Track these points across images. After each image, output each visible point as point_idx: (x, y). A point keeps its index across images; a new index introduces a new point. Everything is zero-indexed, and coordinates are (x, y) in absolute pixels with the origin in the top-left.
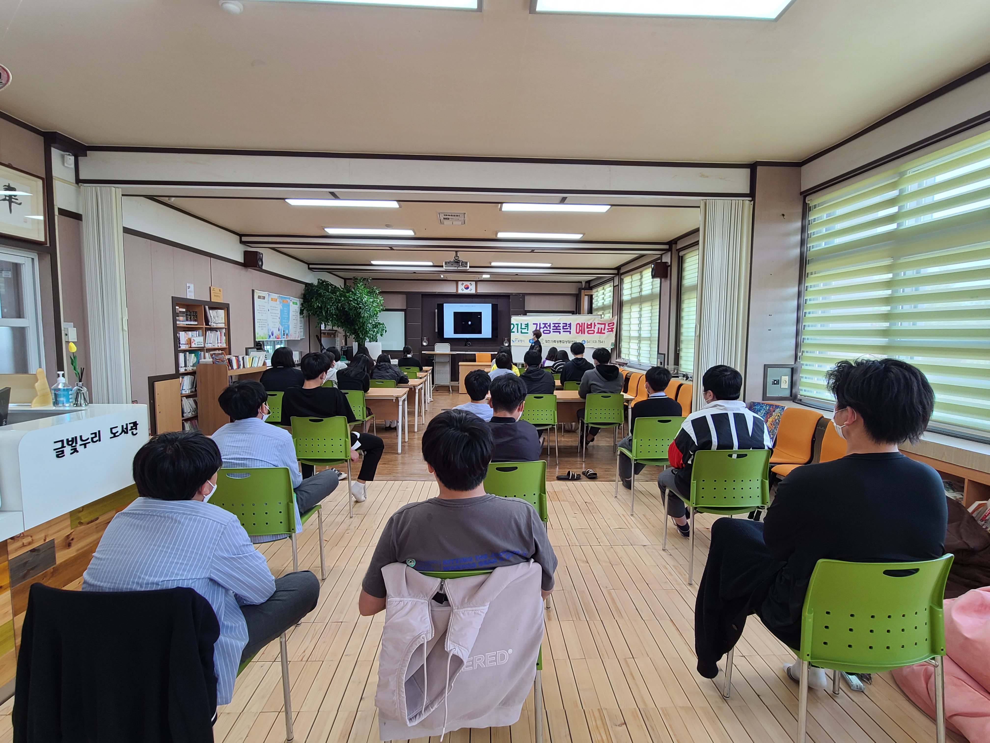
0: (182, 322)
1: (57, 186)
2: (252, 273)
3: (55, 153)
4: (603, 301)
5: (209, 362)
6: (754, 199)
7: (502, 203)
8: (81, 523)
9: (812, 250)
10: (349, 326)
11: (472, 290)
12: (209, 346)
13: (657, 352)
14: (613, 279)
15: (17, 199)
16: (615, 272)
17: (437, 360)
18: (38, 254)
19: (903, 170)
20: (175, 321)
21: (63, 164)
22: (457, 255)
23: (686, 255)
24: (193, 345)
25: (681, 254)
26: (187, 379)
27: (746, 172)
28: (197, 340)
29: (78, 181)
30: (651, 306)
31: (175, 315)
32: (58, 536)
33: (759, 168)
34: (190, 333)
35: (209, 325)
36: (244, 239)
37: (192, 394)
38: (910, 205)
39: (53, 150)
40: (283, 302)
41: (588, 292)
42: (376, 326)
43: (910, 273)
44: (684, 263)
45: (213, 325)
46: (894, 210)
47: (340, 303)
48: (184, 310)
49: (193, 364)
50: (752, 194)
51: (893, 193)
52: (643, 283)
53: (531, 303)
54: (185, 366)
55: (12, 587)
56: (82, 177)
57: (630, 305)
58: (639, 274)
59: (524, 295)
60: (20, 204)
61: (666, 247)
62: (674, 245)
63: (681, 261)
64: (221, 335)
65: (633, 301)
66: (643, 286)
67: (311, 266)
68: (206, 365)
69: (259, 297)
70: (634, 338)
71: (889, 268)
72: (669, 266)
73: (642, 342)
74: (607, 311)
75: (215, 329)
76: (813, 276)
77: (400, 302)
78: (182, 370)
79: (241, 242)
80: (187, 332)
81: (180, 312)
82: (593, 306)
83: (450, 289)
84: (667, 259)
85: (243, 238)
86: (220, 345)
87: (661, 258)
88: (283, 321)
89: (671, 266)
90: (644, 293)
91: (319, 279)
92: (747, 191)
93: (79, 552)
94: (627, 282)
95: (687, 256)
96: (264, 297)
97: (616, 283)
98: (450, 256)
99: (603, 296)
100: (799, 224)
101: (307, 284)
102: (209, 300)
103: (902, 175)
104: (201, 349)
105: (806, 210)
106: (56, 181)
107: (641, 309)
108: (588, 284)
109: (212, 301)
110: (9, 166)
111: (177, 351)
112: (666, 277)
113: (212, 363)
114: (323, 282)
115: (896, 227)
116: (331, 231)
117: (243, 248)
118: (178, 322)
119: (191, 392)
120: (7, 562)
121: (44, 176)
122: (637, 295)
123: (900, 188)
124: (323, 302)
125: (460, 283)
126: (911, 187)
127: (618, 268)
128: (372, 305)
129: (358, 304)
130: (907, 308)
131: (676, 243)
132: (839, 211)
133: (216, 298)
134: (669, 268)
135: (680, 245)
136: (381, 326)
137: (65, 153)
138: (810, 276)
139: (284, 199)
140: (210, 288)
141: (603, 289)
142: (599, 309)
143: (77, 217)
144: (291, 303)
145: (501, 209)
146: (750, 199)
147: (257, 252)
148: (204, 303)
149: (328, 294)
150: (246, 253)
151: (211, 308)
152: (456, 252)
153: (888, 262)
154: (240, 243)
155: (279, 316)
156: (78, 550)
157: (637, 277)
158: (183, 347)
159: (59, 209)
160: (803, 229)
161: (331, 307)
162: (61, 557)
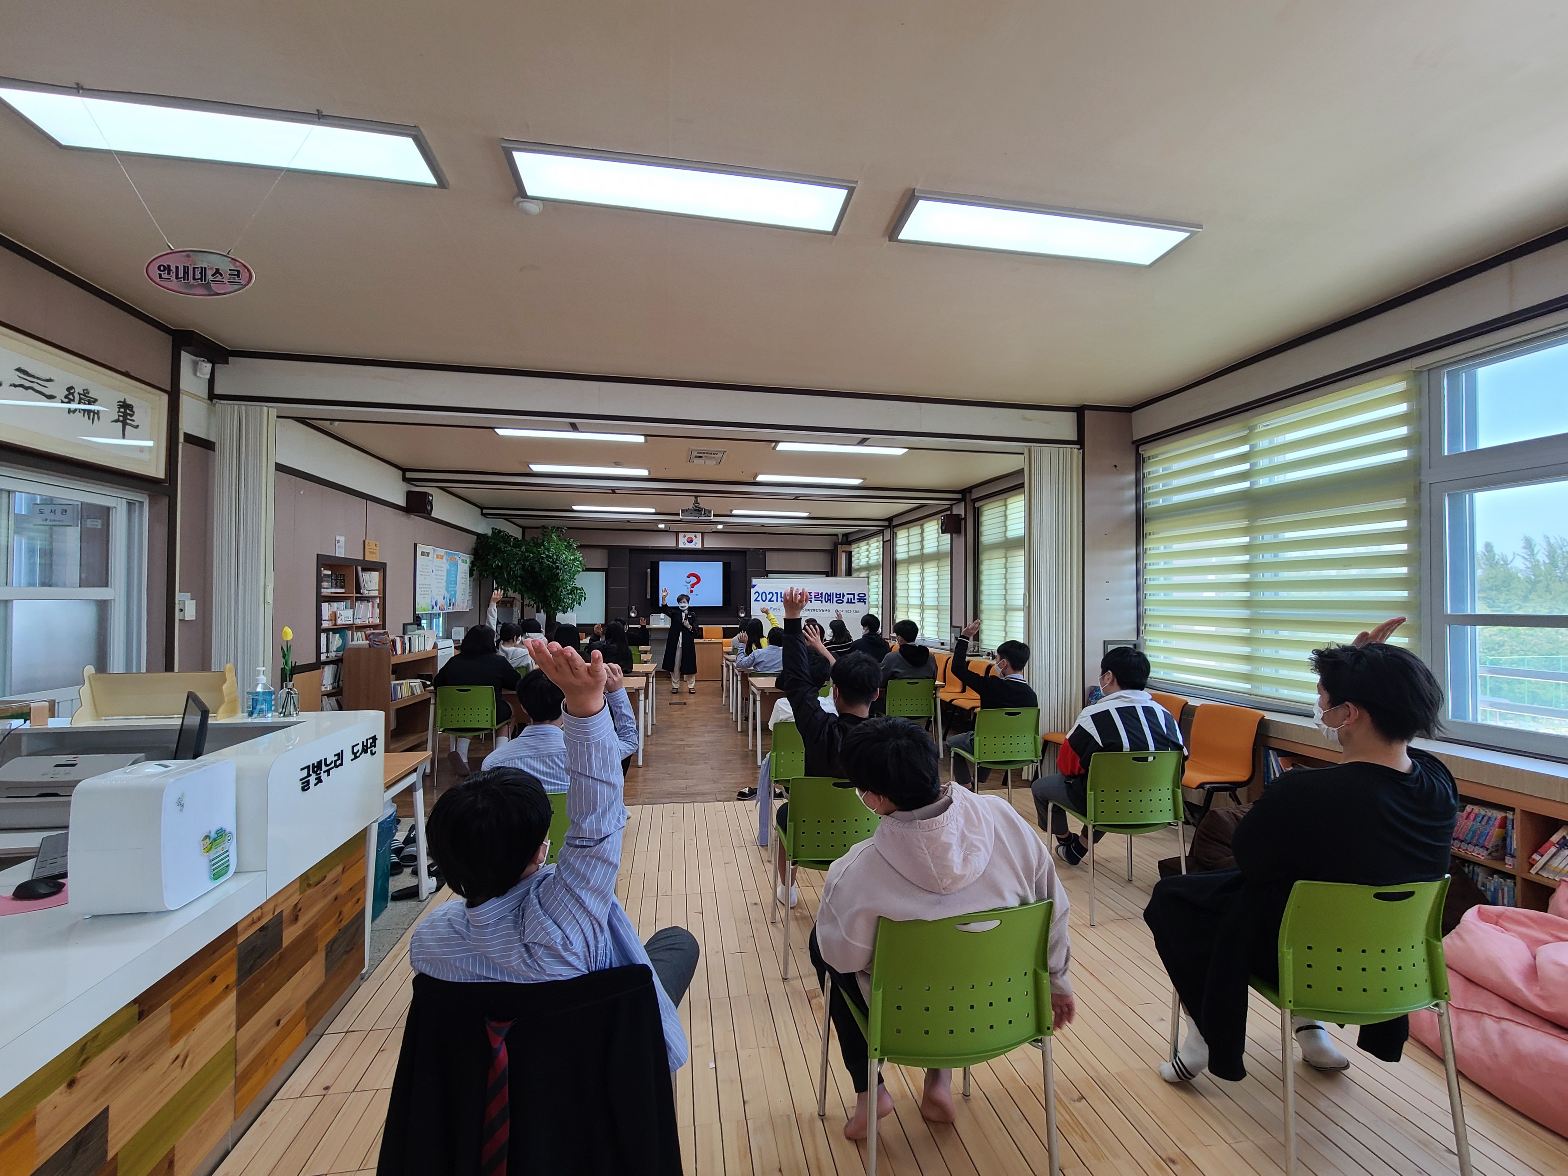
0: (328, 590)
1: (185, 402)
2: (416, 522)
3: (186, 359)
4: (867, 559)
5: (363, 645)
6: (1082, 447)
7: (777, 442)
8: (309, 885)
9: (1149, 507)
10: (536, 592)
11: (697, 544)
12: (359, 622)
13: (949, 626)
14: (882, 532)
15: (133, 421)
16: (886, 523)
17: (653, 636)
18: (149, 496)
19: (1251, 425)
20: (319, 587)
21: (195, 374)
22: (696, 502)
23: (986, 506)
24: (339, 622)
25: (977, 505)
26: (329, 670)
27: (1072, 417)
28: (345, 615)
29: (212, 396)
30: (938, 567)
31: (320, 579)
32: (286, 908)
33: (1087, 413)
34: (335, 604)
35: (360, 594)
36: (409, 475)
37: (334, 691)
38: (1263, 463)
39: (184, 355)
40: (451, 559)
41: (846, 548)
42: (572, 592)
43: (1268, 538)
44: (981, 515)
45: (366, 593)
46: (1246, 466)
47: (527, 561)
48: (330, 573)
49: (337, 649)
50: (1080, 442)
51: (1245, 448)
52: (925, 538)
53: (773, 561)
54: (327, 651)
55: (239, 985)
56: (218, 391)
57: (907, 565)
58: (919, 527)
59: (765, 550)
60: (137, 427)
61: (959, 496)
62: (968, 495)
63: (977, 515)
64: (373, 607)
65: (911, 561)
66: (925, 542)
67: (485, 511)
68: (358, 650)
69: (423, 554)
70: (914, 606)
71: (1245, 531)
72: (963, 519)
73: (926, 611)
74: (874, 572)
75: (368, 599)
76: (1152, 537)
77: (599, 559)
78: (323, 657)
79: (405, 479)
80: (332, 603)
81: (325, 575)
82: (853, 565)
83: (668, 542)
84: (959, 510)
85: (407, 473)
86: (371, 620)
87: (950, 509)
88: (450, 585)
89: (965, 519)
90: (926, 551)
91: (493, 528)
92: (1075, 438)
93: (306, 927)
94: (902, 537)
95: (985, 508)
96: (429, 553)
97: (887, 538)
98: (688, 502)
99: (867, 553)
100: (1132, 477)
101: (478, 535)
102: (362, 558)
103: (1251, 429)
104: (349, 627)
105: (1139, 462)
106: (184, 396)
107: (923, 570)
108: (845, 538)
109: (366, 559)
110: (126, 375)
111: (319, 630)
112: (958, 532)
113: (368, 646)
114: (500, 531)
115: (1249, 486)
116: (536, 468)
117: (405, 487)
118: (322, 590)
119: (333, 688)
120: (236, 948)
121: (168, 388)
122: (918, 553)
123: (1252, 443)
124: (504, 559)
125: (681, 535)
126: (1263, 443)
127: (890, 520)
128: (573, 565)
129: (554, 563)
130: (1268, 576)
131: (970, 492)
132: (1177, 466)
133: (371, 555)
134: (963, 522)
135: (975, 495)
136: (579, 591)
137: (198, 359)
138: (1148, 537)
139: (493, 428)
140: (364, 542)
141: (868, 544)
142: (861, 569)
143: (207, 445)
144: (460, 561)
145: (774, 448)
146: (1078, 447)
147: (426, 493)
148: (356, 562)
149: (509, 548)
150: (409, 494)
151: (364, 570)
152: (696, 497)
153: (1244, 523)
154: (403, 480)
155: (445, 578)
156: (305, 925)
157: (915, 530)
158: (325, 625)
159: (185, 434)
160: (1138, 483)
161: (515, 567)
162: (290, 935)
